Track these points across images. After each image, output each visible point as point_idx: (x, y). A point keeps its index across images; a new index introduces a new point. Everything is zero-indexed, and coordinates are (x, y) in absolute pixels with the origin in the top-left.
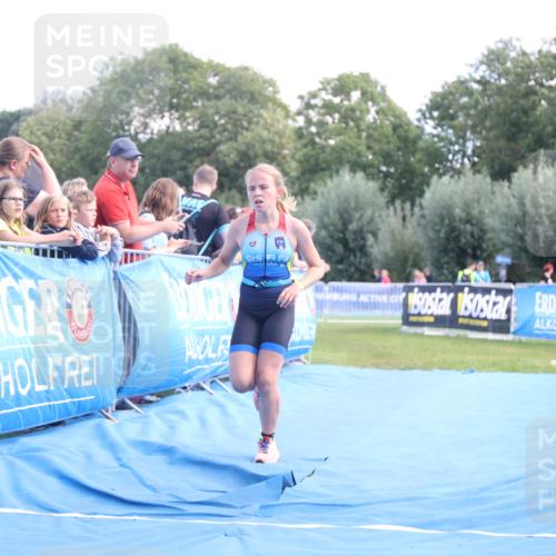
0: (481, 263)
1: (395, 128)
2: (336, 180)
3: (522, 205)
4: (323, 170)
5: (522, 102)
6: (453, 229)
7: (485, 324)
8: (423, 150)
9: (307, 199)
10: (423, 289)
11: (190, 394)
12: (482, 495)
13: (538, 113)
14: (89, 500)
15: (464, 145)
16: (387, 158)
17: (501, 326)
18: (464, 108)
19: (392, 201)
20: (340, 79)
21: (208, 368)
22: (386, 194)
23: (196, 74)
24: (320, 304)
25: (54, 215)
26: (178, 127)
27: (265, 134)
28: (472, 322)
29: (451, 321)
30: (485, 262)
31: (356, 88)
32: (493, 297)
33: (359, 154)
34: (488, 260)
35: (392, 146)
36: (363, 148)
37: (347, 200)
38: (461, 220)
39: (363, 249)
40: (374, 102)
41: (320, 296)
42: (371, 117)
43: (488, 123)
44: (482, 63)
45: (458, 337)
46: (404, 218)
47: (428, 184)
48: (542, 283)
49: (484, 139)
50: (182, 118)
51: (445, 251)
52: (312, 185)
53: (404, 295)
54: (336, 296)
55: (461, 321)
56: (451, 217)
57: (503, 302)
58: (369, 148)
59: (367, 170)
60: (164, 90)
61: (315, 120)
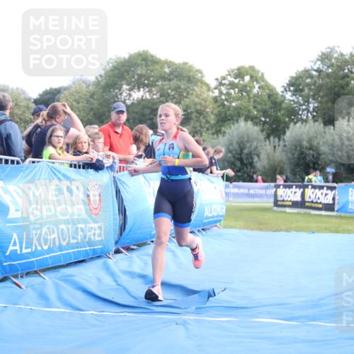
0: (318, 172)
1: (269, 96)
2: (236, 125)
4: (229, 120)
5: (341, 81)
6: (302, 153)
7: (320, 206)
8: (284, 109)
9: (220, 136)
10: (285, 187)
12: (320, 302)
13: (349, 88)
14: (99, 304)
15: (308, 106)
16: (265, 113)
17: (329, 207)
18: (308, 85)
19: (268, 137)
20: (239, 69)
22: (264, 133)
23: (157, 67)
24: (227, 194)
25: (80, 145)
26: (148, 96)
27: (196, 100)
28: (313, 205)
29: (301, 204)
30: (320, 172)
31: (247, 75)
32: (325, 191)
33: (249, 111)
34: (322, 171)
35: (268, 107)
36: (251, 108)
37: (242, 137)
38: (306, 148)
39: (251, 164)
40: (257, 82)
41: (228, 190)
42: (255, 90)
43: (321, 94)
44: (318, 60)
45: (305, 213)
46: (275, 147)
47: (288, 128)
49: (320, 102)
50: (150, 91)
51: (297, 165)
52: (223, 129)
53: (275, 190)
54: (236, 190)
55: (307, 204)
56: (301, 146)
57: (331, 194)
58: (255, 107)
59: (254, 119)
60: (140, 76)
61: (224, 92)
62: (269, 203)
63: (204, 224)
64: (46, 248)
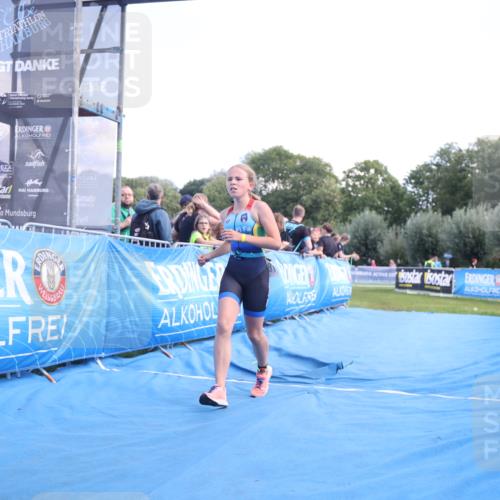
1: (392, 188)
2: (362, 214)
3: (458, 228)
4: (355, 209)
5: (459, 174)
6: (422, 240)
7: (438, 288)
8: (406, 200)
9: (347, 224)
10: (406, 271)
11: (288, 321)
12: (441, 376)
13: (466, 181)
14: (239, 374)
15: (428, 197)
16: (388, 204)
17: (447, 290)
18: (428, 178)
19: (390, 225)
20: (366, 163)
21: (297, 308)
22: (387, 222)
23: (291, 161)
24: (354, 277)
26: (282, 187)
27: (326, 191)
28: (432, 287)
29: (421, 286)
31: (372, 168)
32: (443, 274)
33: (374, 201)
35: (390, 197)
36: (376, 198)
37: (367, 225)
38: (426, 235)
39: (375, 249)
40: (381, 175)
41: (353, 273)
42: (380, 182)
43: (440, 186)
44: (437, 155)
45: (424, 295)
46: (397, 234)
47: (409, 216)
48: (471, 268)
49: (439, 194)
50: (284, 183)
51: (417, 251)
52: (349, 217)
53: (396, 273)
54: (361, 273)
55: (426, 287)
56: (421, 233)
57: (448, 278)
58: (379, 198)
59: (378, 209)
60: (275, 169)
61: (351, 183)
62: (392, 285)
63: (332, 303)
64: (192, 322)
